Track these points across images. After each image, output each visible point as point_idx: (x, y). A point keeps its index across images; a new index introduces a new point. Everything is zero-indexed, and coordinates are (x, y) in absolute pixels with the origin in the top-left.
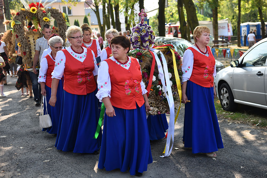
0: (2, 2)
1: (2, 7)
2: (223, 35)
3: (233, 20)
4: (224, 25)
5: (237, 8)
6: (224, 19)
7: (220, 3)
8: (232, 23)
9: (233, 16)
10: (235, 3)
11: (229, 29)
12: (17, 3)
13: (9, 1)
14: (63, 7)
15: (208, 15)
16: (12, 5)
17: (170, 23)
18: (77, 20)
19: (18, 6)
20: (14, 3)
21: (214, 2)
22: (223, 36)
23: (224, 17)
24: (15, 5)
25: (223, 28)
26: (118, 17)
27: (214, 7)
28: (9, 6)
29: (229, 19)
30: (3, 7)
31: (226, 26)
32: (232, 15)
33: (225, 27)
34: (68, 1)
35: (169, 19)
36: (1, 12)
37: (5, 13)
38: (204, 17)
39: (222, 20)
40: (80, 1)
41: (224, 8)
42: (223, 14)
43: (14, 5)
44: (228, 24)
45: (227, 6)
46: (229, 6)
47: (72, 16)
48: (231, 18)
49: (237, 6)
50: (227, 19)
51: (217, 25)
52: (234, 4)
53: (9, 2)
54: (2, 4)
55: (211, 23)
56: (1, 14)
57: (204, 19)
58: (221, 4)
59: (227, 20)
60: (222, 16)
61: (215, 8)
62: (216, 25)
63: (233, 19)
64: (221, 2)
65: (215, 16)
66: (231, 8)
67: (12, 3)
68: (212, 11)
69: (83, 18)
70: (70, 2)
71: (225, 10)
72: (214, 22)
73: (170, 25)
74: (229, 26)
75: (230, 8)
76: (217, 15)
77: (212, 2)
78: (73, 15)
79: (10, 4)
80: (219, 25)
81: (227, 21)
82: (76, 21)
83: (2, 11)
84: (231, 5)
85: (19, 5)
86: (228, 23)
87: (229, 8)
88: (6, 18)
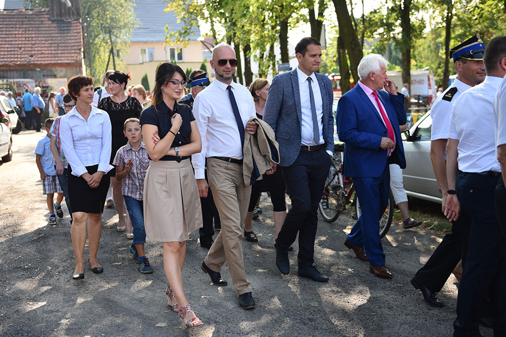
0: (81, 42)
1: (80, 49)
2: (418, 94)
3: (440, 70)
4: (421, 78)
5: (444, 51)
6: (423, 68)
7: (416, 43)
8: (437, 74)
9: (439, 64)
10: (441, 43)
11: (430, 85)
12: (103, 43)
13: (91, 41)
14: (171, 49)
15: (398, 62)
16: (95, 47)
17: (333, 74)
18: (191, 69)
19: (104, 48)
20: (99, 43)
21: (404, 41)
22: (419, 96)
23: (424, 65)
24: (100, 46)
25: (421, 82)
26: (249, 65)
27: (404, 48)
28: (92, 48)
29: (432, 68)
30: (82, 50)
31: (426, 79)
32: (437, 62)
33: (423, 80)
34: (176, 41)
35: (331, 68)
36: (79, 57)
37: (84, 57)
38: (390, 65)
39: (419, 70)
40: (195, 40)
41: (424, 50)
42: (423, 60)
43: (98, 46)
44: (429, 76)
45: (429, 47)
46: (432, 48)
47: (184, 62)
48: (434, 66)
49: (444, 47)
50: (427, 68)
51: (410, 78)
52: (440, 45)
53: (92, 43)
54: (80, 45)
55: (400, 74)
56: (78, 59)
57: (390, 67)
58: (417, 45)
59: (427, 70)
60: (421, 64)
61: (405, 50)
62: (408, 77)
63: (439, 67)
64: (417, 41)
65: (406, 63)
66: (435, 51)
67: (95, 44)
68: (403, 55)
69: (200, 66)
70: (178, 42)
71: (425, 53)
72: (404, 73)
73: (333, 76)
74: (431, 80)
75: (433, 50)
76: (409, 62)
77: (401, 41)
78: (186, 61)
79: (93, 45)
80: (412, 78)
81: (428, 72)
82: (189, 70)
83: (80, 55)
84: (435, 46)
85: (106, 47)
86: (428, 74)
87: (431, 51)
88: (86, 66)
